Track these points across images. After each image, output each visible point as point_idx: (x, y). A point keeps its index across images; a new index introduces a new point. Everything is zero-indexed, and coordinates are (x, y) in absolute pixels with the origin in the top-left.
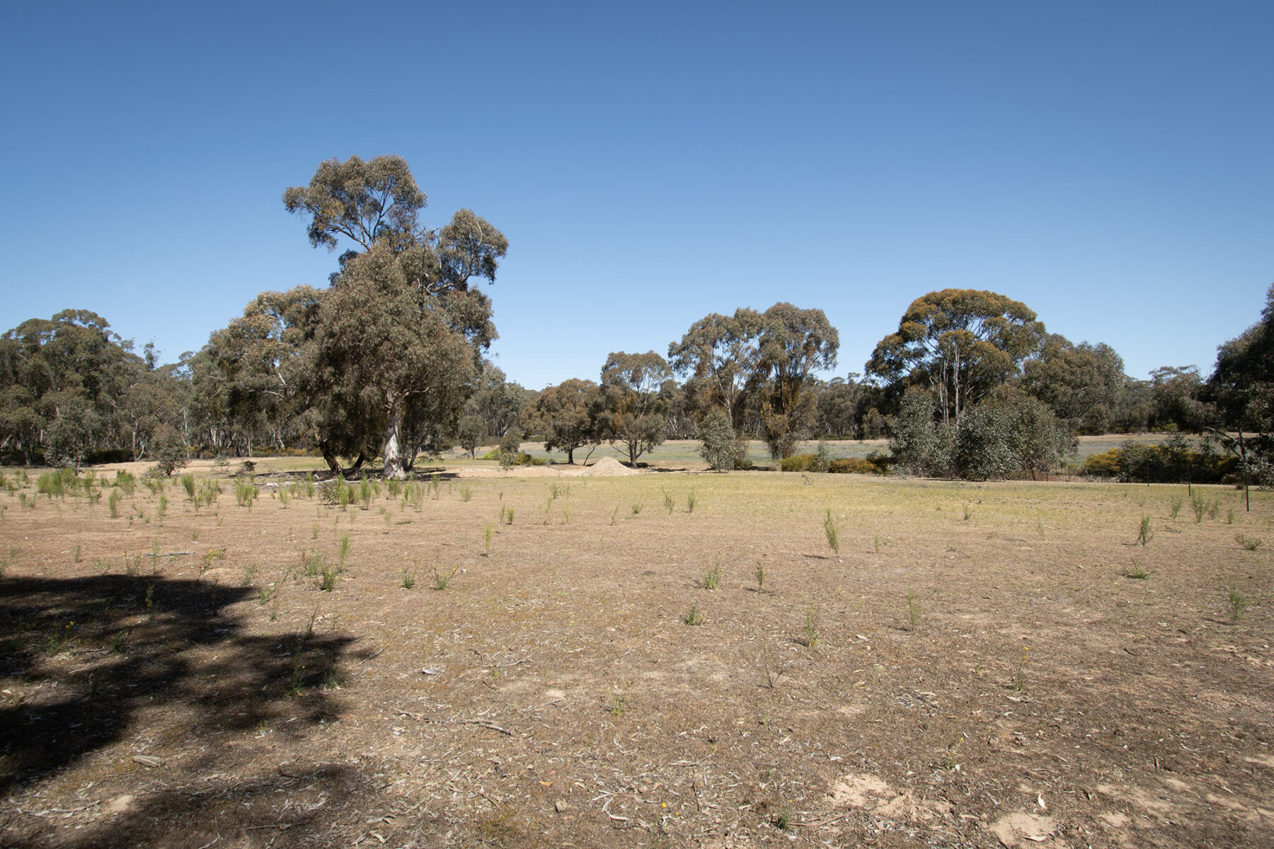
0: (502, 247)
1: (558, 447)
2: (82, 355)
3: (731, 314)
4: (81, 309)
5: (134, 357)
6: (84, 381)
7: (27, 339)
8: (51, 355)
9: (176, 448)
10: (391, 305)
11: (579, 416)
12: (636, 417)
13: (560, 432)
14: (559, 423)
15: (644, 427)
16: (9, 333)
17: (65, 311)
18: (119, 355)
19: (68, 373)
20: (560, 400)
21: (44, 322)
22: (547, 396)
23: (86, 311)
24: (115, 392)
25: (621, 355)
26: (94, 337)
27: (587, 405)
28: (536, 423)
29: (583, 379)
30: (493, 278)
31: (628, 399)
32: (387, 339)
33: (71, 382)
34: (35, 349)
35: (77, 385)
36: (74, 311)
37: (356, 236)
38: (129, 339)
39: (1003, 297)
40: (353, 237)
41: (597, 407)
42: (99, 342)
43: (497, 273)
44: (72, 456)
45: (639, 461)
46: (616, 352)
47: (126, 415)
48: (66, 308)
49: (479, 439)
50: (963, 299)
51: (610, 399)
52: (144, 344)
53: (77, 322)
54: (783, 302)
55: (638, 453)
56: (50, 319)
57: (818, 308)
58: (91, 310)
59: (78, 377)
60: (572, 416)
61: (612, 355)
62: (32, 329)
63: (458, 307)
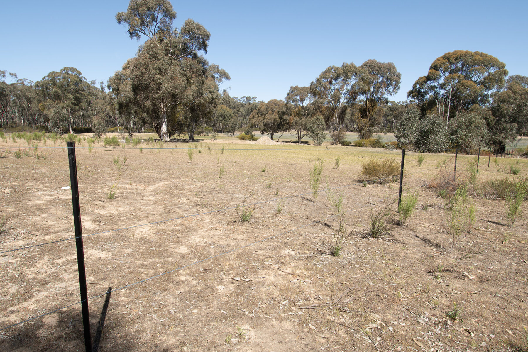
0: (208, 36)
1: (267, 132)
2: (72, 87)
3: (340, 66)
4: (71, 67)
5: (95, 88)
6: (74, 98)
7: (52, 80)
8: (61, 87)
9: (101, 127)
10: (156, 65)
11: (274, 117)
12: (301, 119)
13: (266, 125)
14: (265, 121)
15: (303, 124)
16: (44, 78)
17: (64, 68)
18: (89, 87)
19: (68, 94)
20: (266, 109)
21: (57, 73)
22: (261, 107)
23: (72, 68)
24: (89, 103)
25: (297, 88)
26: (76, 79)
27: (278, 112)
28: (255, 120)
29: (279, 99)
30: (206, 51)
31: (297, 110)
32: (153, 80)
33: (69, 98)
34: (54, 84)
35: (72, 100)
36: (68, 68)
37: (146, 34)
38: (94, 80)
39: (486, 55)
40: (145, 34)
41: (284, 113)
42: (79, 81)
43: (208, 49)
44: (58, 128)
45: (302, 140)
46: (294, 86)
47: (93, 113)
48: (65, 67)
49: (237, 128)
50: (461, 56)
51: (289, 109)
52: (100, 82)
53: (70, 72)
54: (372, 59)
55: (302, 136)
56: (59, 71)
57: (391, 62)
58: (75, 67)
59: (71, 96)
60: (271, 118)
61: (292, 87)
62: (53, 75)
63: (186, 65)
